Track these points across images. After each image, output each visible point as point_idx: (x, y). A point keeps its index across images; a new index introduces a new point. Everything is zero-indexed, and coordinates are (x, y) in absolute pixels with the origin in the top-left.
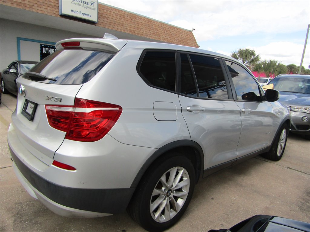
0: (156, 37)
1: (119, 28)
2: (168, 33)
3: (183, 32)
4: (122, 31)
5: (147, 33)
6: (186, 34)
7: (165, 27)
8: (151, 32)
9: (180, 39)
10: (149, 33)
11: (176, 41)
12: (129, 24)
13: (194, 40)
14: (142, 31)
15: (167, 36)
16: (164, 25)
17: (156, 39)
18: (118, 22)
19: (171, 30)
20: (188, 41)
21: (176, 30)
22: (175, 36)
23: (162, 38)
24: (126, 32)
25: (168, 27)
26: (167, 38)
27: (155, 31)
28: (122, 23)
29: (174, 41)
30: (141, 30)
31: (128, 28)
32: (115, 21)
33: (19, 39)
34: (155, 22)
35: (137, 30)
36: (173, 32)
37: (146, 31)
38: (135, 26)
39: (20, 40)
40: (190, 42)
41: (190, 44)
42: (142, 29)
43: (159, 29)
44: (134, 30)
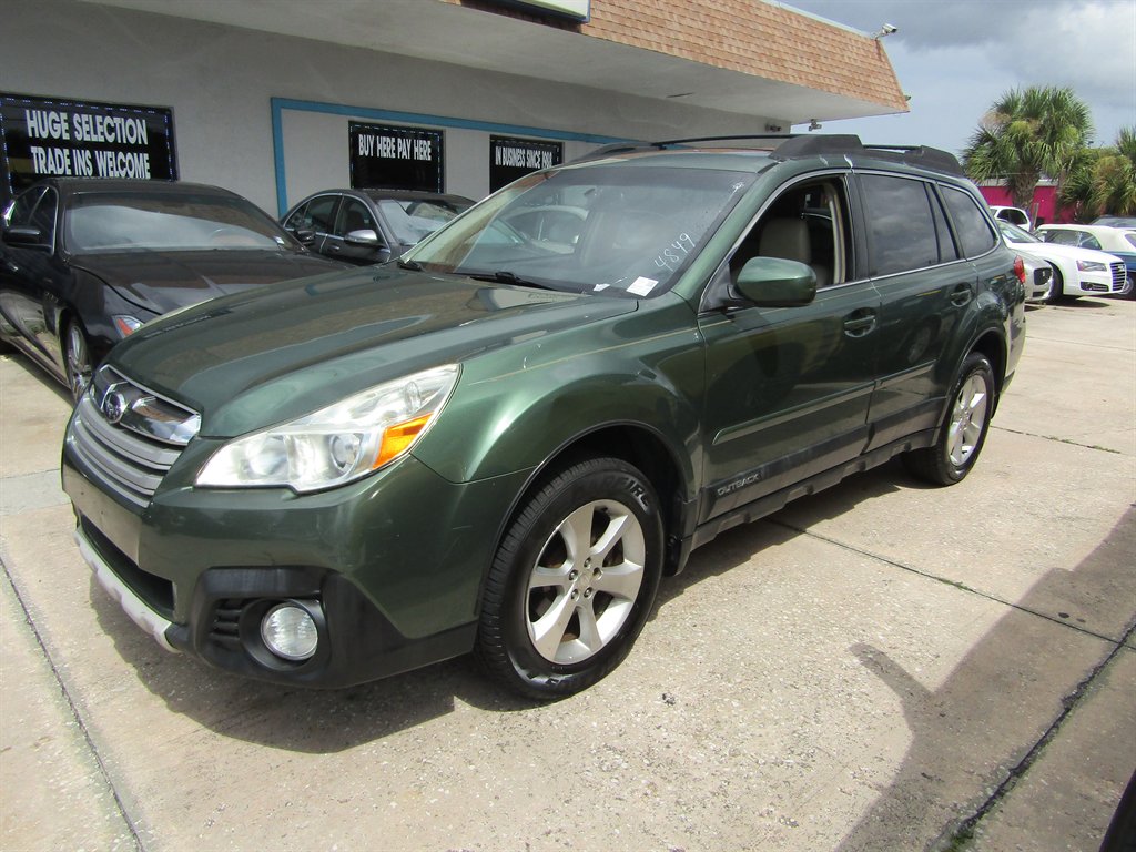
0: (773, 68)
1: (655, 38)
2: (806, 49)
3: (853, 43)
4: (664, 50)
5: (742, 53)
6: (862, 52)
7: (795, 24)
8: (753, 47)
9: (845, 73)
10: (749, 55)
11: (834, 82)
12: (683, 22)
13: (889, 73)
14: (726, 48)
15: (805, 62)
16: (790, 19)
17: (772, 78)
18: (648, 12)
19: (814, 37)
20: (871, 80)
21: (830, 36)
22: (830, 61)
23: (790, 72)
24: (676, 52)
25: (803, 27)
26: (806, 70)
27: (767, 45)
28: (659, 15)
29: (828, 82)
30: (721, 43)
31: (681, 37)
32: (638, 9)
33: (277, 105)
34: (763, 8)
35: (709, 44)
36: (821, 46)
37: (740, 45)
38: (700, 25)
39: (283, 110)
40: (877, 81)
41: (879, 89)
42: (725, 40)
43: (776, 33)
44: (701, 43)
